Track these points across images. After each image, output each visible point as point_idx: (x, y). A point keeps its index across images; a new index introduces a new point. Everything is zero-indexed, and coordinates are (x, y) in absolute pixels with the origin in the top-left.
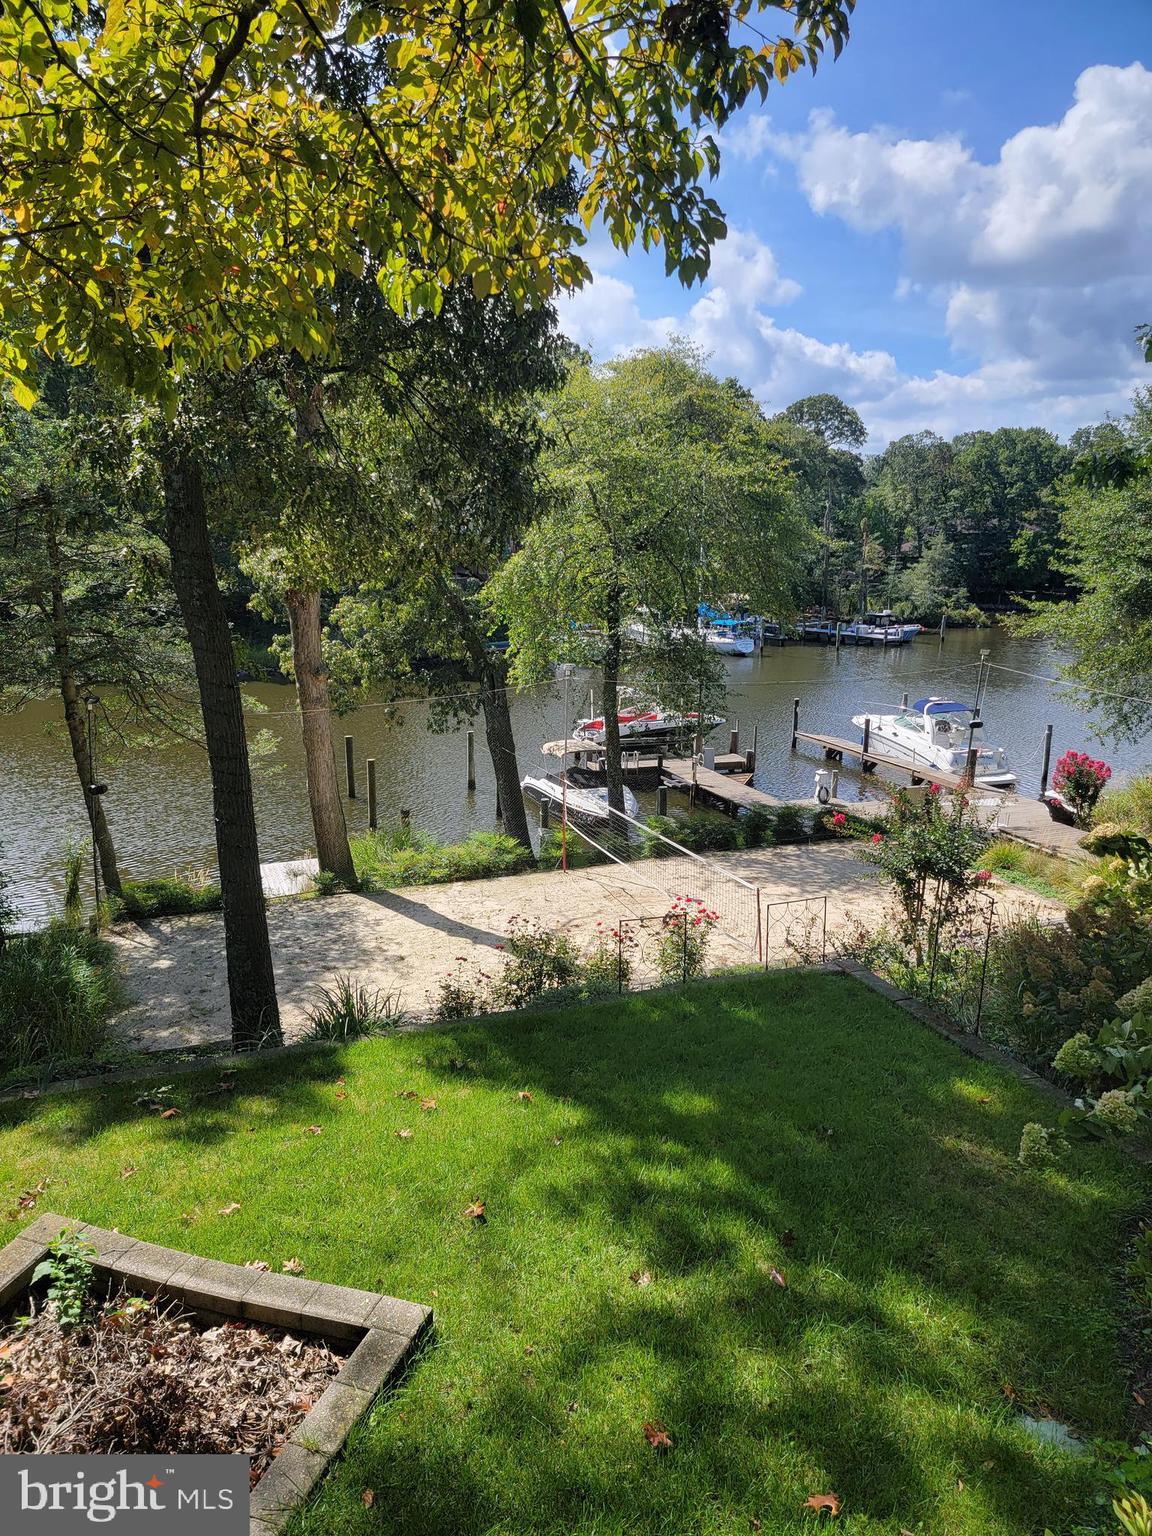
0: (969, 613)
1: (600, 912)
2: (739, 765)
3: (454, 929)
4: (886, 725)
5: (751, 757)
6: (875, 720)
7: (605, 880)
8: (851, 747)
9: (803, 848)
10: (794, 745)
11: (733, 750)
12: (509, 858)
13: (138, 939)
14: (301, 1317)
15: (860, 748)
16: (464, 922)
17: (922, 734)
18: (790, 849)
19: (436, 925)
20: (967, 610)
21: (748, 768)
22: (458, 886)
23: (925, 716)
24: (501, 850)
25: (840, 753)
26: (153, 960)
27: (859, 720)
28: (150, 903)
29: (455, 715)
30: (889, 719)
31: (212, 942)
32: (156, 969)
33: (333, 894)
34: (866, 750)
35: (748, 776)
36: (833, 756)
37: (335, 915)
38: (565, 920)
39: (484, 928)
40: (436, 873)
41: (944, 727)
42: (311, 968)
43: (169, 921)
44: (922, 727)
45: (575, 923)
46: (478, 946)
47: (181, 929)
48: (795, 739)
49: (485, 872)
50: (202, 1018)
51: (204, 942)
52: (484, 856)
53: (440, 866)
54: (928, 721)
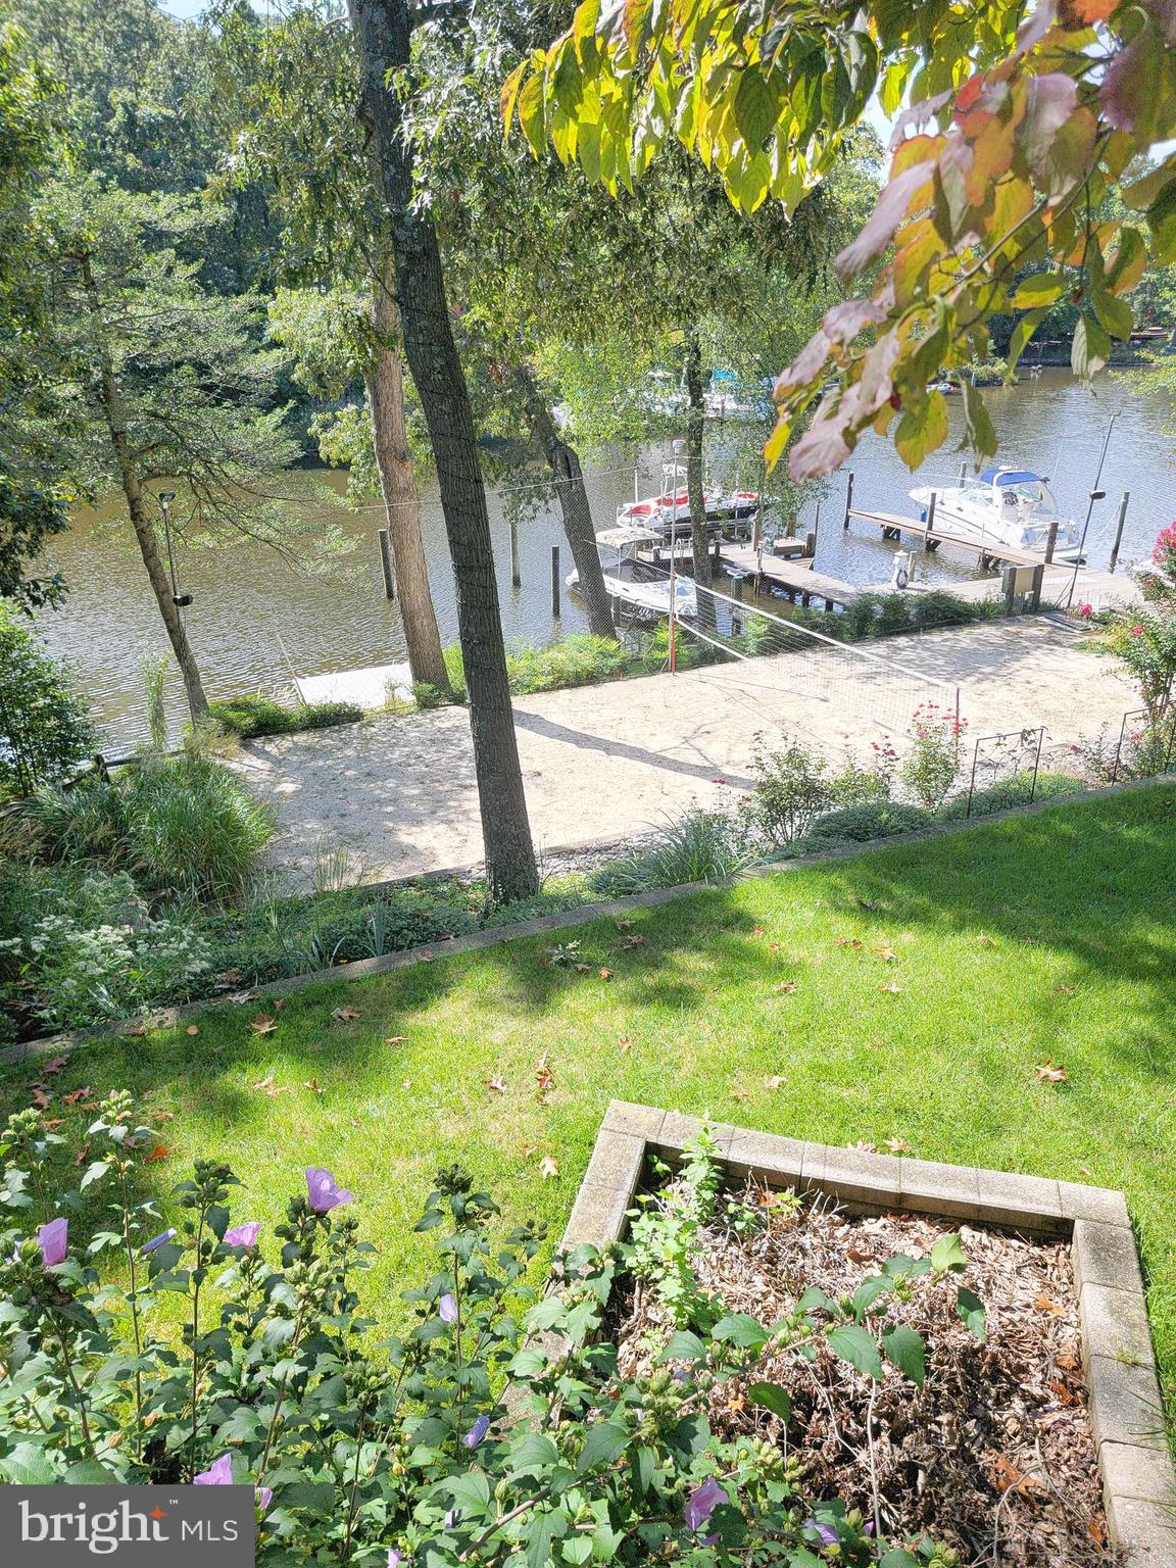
0: (995, 369)
1: (727, 716)
2: (798, 549)
3: (582, 740)
4: (951, 498)
5: (812, 540)
6: (939, 492)
7: (720, 682)
8: (910, 524)
9: (915, 638)
10: (846, 525)
11: (790, 534)
12: (612, 662)
13: (246, 761)
14: (979, 1208)
15: (924, 526)
16: (588, 732)
17: (991, 508)
18: (902, 641)
19: (559, 736)
20: (993, 365)
21: (808, 552)
22: (564, 694)
23: (994, 487)
24: (605, 655)
25: (898, 531)
26: (274, 784)
27: (921, 495)
28: (244, 722)
29: (529, 503)
30: (954, 491)
31: (329, 762)
32: (281, 793)
33: (435, 706)
34: (930, 528)
35: (809, 561)
36: (891, 536)
37: (449, 729)
38: (695, 727)
39: (611, 738)
40: (541, 682)
41: (1011, 499)
42: (447, 787)
43: (271, 741)
44: (990, 500)
45: (704, 729)
46: (614, 758)
47: (289, 750)
48: (848, 518)
49: (590, 678)
50: (354, 843)
51: (321, 763)
52: (587, 662)
53: (542, 673)
54: (996, 493)
